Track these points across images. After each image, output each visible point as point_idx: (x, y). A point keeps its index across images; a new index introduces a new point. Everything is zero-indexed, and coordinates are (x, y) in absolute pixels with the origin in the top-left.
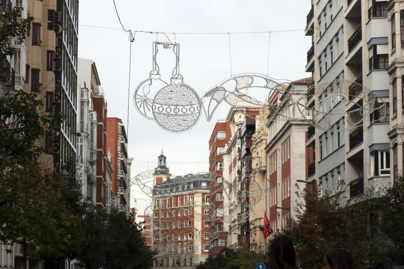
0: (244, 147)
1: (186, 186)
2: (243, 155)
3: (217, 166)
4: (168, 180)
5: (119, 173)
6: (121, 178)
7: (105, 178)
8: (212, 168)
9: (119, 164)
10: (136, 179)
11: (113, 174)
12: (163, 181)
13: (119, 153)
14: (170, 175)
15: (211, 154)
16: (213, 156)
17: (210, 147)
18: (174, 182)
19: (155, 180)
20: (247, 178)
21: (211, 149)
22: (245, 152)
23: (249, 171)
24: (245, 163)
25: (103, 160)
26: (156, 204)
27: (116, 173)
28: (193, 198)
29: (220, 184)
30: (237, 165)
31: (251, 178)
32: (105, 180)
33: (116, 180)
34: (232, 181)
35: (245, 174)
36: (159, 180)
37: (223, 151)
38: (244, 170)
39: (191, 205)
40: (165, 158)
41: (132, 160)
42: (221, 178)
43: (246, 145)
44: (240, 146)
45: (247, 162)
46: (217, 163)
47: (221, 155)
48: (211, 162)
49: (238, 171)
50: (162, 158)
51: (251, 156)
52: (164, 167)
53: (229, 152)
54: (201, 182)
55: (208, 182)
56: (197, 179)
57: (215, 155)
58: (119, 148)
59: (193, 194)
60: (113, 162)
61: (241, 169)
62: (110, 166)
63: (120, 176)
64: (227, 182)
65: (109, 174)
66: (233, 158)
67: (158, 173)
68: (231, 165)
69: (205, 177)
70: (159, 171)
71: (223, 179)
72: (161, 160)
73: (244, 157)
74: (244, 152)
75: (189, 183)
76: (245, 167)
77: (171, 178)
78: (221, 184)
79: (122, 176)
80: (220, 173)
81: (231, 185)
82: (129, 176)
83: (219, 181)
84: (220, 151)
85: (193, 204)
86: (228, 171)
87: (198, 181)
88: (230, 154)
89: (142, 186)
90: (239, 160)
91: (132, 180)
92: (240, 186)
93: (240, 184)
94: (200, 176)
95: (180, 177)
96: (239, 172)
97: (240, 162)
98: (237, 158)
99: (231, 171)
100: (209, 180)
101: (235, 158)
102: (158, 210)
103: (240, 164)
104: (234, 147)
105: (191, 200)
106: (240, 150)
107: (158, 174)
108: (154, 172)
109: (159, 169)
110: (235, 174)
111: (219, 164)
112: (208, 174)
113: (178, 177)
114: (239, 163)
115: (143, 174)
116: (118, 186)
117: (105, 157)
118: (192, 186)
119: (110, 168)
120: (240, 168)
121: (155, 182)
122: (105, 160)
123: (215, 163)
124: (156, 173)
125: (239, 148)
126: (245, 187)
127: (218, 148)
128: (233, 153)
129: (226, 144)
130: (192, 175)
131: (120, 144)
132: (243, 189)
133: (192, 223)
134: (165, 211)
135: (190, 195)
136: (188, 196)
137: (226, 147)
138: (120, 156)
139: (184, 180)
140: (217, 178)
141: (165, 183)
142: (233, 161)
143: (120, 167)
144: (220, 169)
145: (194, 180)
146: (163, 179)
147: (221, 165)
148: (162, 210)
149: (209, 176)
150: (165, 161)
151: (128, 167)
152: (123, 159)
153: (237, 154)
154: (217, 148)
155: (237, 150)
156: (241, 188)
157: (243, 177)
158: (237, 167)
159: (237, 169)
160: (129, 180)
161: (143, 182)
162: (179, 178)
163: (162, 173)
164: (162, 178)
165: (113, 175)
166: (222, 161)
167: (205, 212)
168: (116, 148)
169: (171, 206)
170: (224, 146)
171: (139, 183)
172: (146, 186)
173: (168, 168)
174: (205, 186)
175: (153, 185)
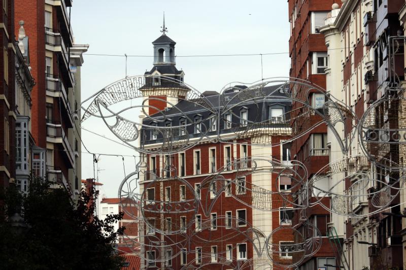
0: (383, 12)
1: (229, 118)
2: (379, 33)
3: (311, 63)
4: (182, 101)
5: (51, 86)
6: (56, 99)
7: (12, 99)
8: (298, 70)
9: (49, 63)
10: (97, 102)
11: (35, 88)
12: (169, 106)
13: (50, 32)
14: (187, 89)
15: (294, 30)
16: (300, 37)
17: (291, 14)
18: (199, 107)
19: (147, 103)
20: (392, 93)
21: (295, 17)
22: (386, 24)
23: (395, 74)
24: (385, 54)
25: (6, 54)
26: (151, 168)
27: (43, 88)
28: (249, 151)
29: (320, 110)
30: (365, 60)
31: (401, 93)
32: (14, 107)
33: (42, 106)
34: (353, 103)
35: (385, 84)
36: (157, 104)
37: (327, 23)
38: (383, 74)
39: (244, 168)
40: (172, 44)
41: (85, 51)
42: (323, 96)
43: (389, 6)
44: (371, 8)
45: (390, 51)
46: (310, 55)
47: (322, 34)
48: (295, 52)
49: (368, 75)
50: (164, 45)
51: (403, 34)
52: (171, 68)
53: (342, 25)
54: (269, 106)
55: (287, 107)
56: (258, 99)
57: (305, 35)
58: (49, 21)
59: (248, 139)
60: (34, 57)
61: (376, 69)
62: (25, 68)
63: (52, 94)
64: (337, 106)
65: (23, 88)
66: (353, 40)
67: (156, 84)
68: (348, 60)
69: (278, 93)
70: (157, 80)
71: (327, 98)
72: (161, 51)
73: (383, 38)
74: (382, 25)
75: (237, 111)
76: (386, 64)
77: (190, 96)
78: (323, 112)
79: (57, 95)
80: (320, 80)
81: (349, 113)
82: (78, 94)
83: (318, 102)
84: (317, 22)
85: (249, 166)
86: (341, 76)
87: (261, 104)
88: (344, 30)
89: (112, 121)
90: (369, 45)
91: (85, 105)
92: (373, 119)
93: (373, 111)
94: (265, 90)
95: (214, 93)
96: (371, 79)
97: (372, 50)
98: (365, 40)
99: (347, 76)
100: (291, 100)
101: (360, 42)
102: (156, 184)
103: (372, 58)
104: (354, 11)
105: (243, 155)
106: (371, 21)
107: (154, 88)
108: (143, 82)
109: (157, 74)
110: (358, 86)
111: (315, 57)
112: (286, 85)
113: (206, 94)
114: (369, 56)
115: (115, 89)
116: (48, 121)
117: (11, 45)
118: (245, 116)
119: (26, 73)
120: (372, 68)
121: (147, 110)
122: (10, 50)
123: (305, 55)
124: (149, 84)
125: (369, 14)
126: (386, 118)
127: (313, 15)
128: (352, 27)
129: (335, 5)
130: (244, 87)
131: (50, 9)
132: (382, 124)
133: (246, 216)
134: (173, 185)
135: (239, 140)
136: (235, 145)
137: (335, 13)
138: (51, 40)
139: (224, 102)
140: (310, 95)
141: (172, 110)
142: (352, 49)
143: (51, 72)
144: (319, 70)
145: (249, 101)
146: (169, 99)
147: (321, 61)
148: (165, 183)
149: (291, 91)
150: (172, 51)
151: (73, 70)
152: (58, 49)
153: (365, 30)
154: (309, 15)
155: (364, 21)
156: (377, 120)
157: (381, 92)
158: (363, 65)
159: (365, 71)
160: (77, 105)
161: (115, 108)
162: (209, 96)
163: (165, 84)
164: (165, 97)
165: (34, 94)
166: (324, 50)
167: (282, 187)
168: (41, 20)
169: (190, 172)
170: (329, 10)
171: (105, 112)
172: (122, 119)
173: (180, 72)
174: (279, 118)
175: (140, 117)
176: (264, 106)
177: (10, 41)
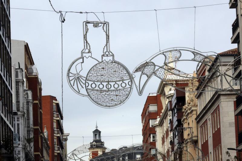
0: (175, 119)
1: (121, 159)
2: (174, 126)
3: (150, 138)
4: (104, 152)
5: (56, 149)
6: (58, 153)
7: (42, 154)
8: (145, 140)
9: (55, 141)
10: (73, 154)
11: (51, 150)
12: (99, 155)
13: (55, 129)
14: (105, 148)
15: (144, 126)
16: (146, 129)
17: (142, 120)
18: (110, 155)
19: (91, 154)
20: (180, 148)
21: (144, 121)
22: (176, 123)
23: (180, 141)
24: (177, 134)
25: (40, 138)
27: (53, 149)
29: (154, 155)
30: (170, 136)
31: (183, 148)
32: (43, 157)
33: (53, 156)
34: (166, 152)
35: (177, 145)
36: (95, 154)
37: (155, 123)
38: (176, 141)
40: (100, 132)
41: (68, 135)
42: (155, 150)
43: (178, 117)
44: (171, 118)
45: (178, 133)
46: (150, 135)
47: (154, 127)
48: (144, 134)
49: (171, 142)
50: (97, 132)
51: (183, 127)
52: (99, 141)
53: (161, 124)
54: (136, 154)
55: (142, 154)
56: (131, 151)
57: (148, 128)
58: (55, 125)
60: (50, 138)
61: (174, 139)
62: (47, 143)
63: (57, 152)
64: (160, 153)
65: (46, 150)
66: (165, 129)
67: (94, 147)
68: (164, 136)
69: (139, 149)
70: (94, 145)
71: (156, 150)
72: (96, 135)
73: (176, 128)
74: (175, 123)
75: (124, 156)
76: (177, 137)
77: (107, 151)
78: (155, 155)
79: (58, 152)
80: (154, 144)
81: (164, 156)
82: (66, 151)
83: (153, 152)
84: (152, 123)
86: (161, 142)
87: (132, 153)
88: (162, 126)
90: (171, 131)
91: (69, 156)
92: (173, 158)
93: (173, 155)
94: (134, 148)
95: (115, 150)
96: (172, 143)
97: (172, 133)
98: (169, 129)
99: (163, 142)
100: (143, 151)
101: (167, 130)
103: (172, 135)
104: (165, 119)
106: (171, 122)
107: (94, 148)
108: (90, 147)
109: (94, 143)
110: (167, 145)
111: (152, 136)
112: (142, 146)
113: (113, 150)
114: (171, 135)
115: (79, 149)
117: (41, 134)
118: (127, 158)
119: (47, 144)
120: (172, 139)
121: (91, 156)
122: (41, 136)
123: (148, 135)
124: (92, 147)
125: (170, 120)
126: (178, 157)
127: (150, 120)
128: (165, 124)
129: (158, 117)
130: (126, 147)
131: (55, 121)
132: (176, 159)
137: (158, 119)
138: (56, 132)
139: (119, 153)
140: (150, 149)
141: (100, 156)
142: (165, 133)
143: (56, 144)
144: (153, 140)
145: (128, 152)
146: (99, 152)
147: (154, 137)
149: (143, 148)
150: (100, 135)
151: (64, 143)
152: (59, 135)
153: (169, 125)
154: (149, 120)
155: (169, 122)
156: (174, 158)
157: (176, 148)
158: (169, 138)
159: (170, 140)
160: (66, 155)
161: (80, 156)
162: (114, 151)
163: (98, 147)
164: (97, 152)
165: (50, 152)
166: (154, 133)
168: (52, 125)
170: (156, 119)
171: (76, 158)
172: (82, 160)
173: (103, 142)
174: (139, 158)
175: (89, 159)
176: (134, 154)
177: (41, 133)
